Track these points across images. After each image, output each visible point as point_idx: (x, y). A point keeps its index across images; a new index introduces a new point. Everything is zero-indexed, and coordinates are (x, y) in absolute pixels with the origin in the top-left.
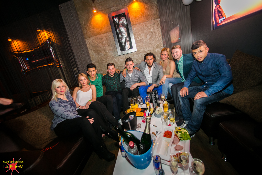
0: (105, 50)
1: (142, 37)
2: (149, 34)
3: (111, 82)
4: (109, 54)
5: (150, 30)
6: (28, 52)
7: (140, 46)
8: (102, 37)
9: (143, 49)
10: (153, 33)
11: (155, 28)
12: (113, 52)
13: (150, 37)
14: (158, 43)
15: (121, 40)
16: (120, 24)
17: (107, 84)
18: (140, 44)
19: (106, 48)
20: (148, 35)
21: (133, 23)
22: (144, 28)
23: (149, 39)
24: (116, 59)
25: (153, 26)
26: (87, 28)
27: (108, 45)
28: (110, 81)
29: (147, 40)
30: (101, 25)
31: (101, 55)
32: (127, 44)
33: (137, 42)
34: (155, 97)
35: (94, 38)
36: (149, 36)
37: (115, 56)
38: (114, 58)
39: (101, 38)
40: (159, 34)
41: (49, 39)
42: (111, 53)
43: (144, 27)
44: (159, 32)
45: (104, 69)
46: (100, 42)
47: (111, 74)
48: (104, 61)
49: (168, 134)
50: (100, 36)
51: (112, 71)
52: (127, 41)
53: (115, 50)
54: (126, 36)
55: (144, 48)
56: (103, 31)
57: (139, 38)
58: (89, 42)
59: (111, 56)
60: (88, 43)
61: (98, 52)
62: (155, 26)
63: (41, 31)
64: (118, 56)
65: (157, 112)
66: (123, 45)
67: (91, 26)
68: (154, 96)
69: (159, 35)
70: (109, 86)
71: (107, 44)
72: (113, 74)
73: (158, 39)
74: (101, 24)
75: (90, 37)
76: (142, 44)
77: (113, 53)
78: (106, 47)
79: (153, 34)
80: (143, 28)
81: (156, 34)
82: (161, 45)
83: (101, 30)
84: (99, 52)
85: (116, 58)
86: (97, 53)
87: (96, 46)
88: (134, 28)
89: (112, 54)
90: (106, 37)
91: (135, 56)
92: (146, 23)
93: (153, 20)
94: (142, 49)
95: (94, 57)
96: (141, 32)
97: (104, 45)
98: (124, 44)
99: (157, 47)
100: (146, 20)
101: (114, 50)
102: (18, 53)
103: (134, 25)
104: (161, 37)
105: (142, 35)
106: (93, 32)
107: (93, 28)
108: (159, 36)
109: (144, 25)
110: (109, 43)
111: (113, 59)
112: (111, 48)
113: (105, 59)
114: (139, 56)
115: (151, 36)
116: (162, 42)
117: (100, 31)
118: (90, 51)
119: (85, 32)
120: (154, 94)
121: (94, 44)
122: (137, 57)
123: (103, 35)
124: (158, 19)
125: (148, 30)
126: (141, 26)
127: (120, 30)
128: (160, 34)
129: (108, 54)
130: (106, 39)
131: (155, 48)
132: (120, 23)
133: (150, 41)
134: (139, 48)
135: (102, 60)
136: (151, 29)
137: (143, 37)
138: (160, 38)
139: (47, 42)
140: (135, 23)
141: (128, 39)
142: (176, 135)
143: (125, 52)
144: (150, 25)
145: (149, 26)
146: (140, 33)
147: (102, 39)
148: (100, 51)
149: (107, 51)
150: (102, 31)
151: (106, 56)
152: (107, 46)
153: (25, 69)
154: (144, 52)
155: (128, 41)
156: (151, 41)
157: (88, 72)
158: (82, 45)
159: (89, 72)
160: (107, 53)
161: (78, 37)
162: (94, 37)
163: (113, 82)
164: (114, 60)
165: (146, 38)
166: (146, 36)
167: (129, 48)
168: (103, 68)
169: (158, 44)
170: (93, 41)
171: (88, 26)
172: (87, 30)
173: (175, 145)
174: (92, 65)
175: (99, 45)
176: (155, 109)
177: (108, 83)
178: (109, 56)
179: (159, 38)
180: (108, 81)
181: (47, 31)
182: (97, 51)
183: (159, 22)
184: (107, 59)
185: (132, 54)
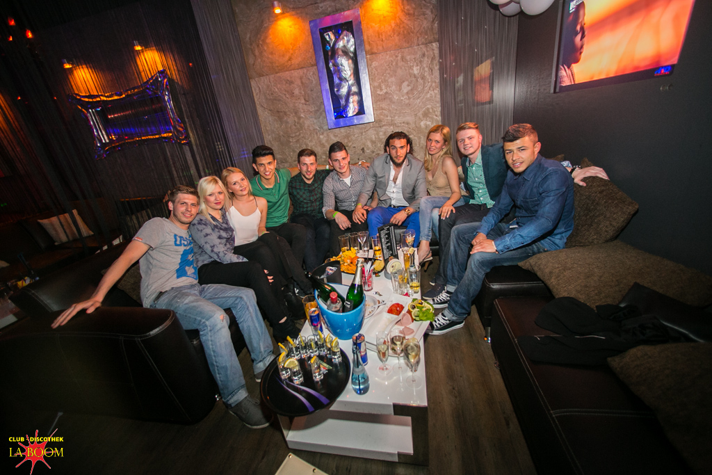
0: (296, 113)
1: (390, 87)
2: (407, 80)
3: (304, 196)
4: (307, 123)
5: (411, 71)
6: (110, 99)
7: (382, 109)
8: (291, 78)
9: (389, 118)
10: (419, 80)
11: (425, 66)
12: (316, 119)
13: (410, 88)
14: (429, 106)
15: (338, 91)
16: (338, 49)
17: (296, 199)
18: (384, 105)
19: (301, 106)
20: (405, 84)
21: (372, 49)
22: (397, 64)
23: (407, 93)
24: (321, 137)
25: (421, 62)
26: (257, 53)
27: (305, 99)
28: (304, 193)
29: (403, 96)
30: (291, 47)
31: (287, 122)
32: (351, 100)
33: (376, 99)
34: (387, 238)
35: (272, 79)
36: (408, 86)
37: (321, 128)
38: (317, 133)
39: (289, 79)
40: (432, 82)
41: (162, 73)
42: (311, 119)
43: (397, 60)
44: (433, 77)
45: (292, 158)
46: (286, 91)
47: (307, 176)
48: (292, 137)
49: (396, 309)
50: (286, 75)
51: (309, 170)
52: (353, 95)
53: (321, 114)
54: (350, 82)
55: (392, 116)
56: (295, 61)
57: (381, 90)
58: (259, 87)
59: (311, 128)
60: (255, 90)
61: (279, 115)
62: (426, 61)
63: (142, 50)
64: (326, 130)
65: (389, 269)
66: (343, 102)
67: (266, 48)
68: (387, 236)
69: (434, 84)
70: (300, 204)
71: (302, 98)
72: (311, 176)
73: (429, 96)
74: (291, 44)
75: (263, 76)
76: (389, 104)
77: (315, 121)
78: (300, 103)
79: (417, 81)
80: (394, 64)
81: (424, 83)
82: (435, 112)
83: (290, 59)
84: (281, 114)
85: (323, 134)
86: (276, 118)
87: (275, 100)
88: (373, 63)
89: (314, 124)
90: (301, 78)
91: (369, 132)
92: (403, 52)
93: (422, 44)
94: (387, 116)
95: (270, 127)
96: (389, 74)
97: (296, 100)
98: (344, 100)
99: (426, 115)
100: (404, 45)
101: (318, 113)
102: (87, 100)
103: (372, 54)
104: (437, 91)
105: (390, 80)
106: (272, 63)
107: (272, 53)
108: (432, 89)
109: (397, 57)
110: (308, 96)
111: (315, 136)
112: (313, 109)
113: (295, 133)
114: (378, 134)
115: (412, 85)
116: (438, 105)
117: (287, 62)
118: (260, 110)
119: (251, 61)
120: (387, 232)
121: (272, 94)
122: (373, 137)
123: (296, 74)
124: (434, 44)
125: (406, 70)
126: (391, 59)
127: (336, 65)
128: (435, 82)
129: (303, 122)
130: (300, 84)
131: (420, 118)
132: (337, 46)
133: (409, 98)
134: (381, 114)
135: (289, 137)
136: (415, 68)
137: (394, 87)
138: (436, 94)
139: (157, 78)
140: (375, 50)
141: (354, 89)
142: (409, 312)
143: (345, 121)
144: (413, 57)
145: (411, 60)
146: (386, 76)
147: (291, 82)
148: (285, 113)
149: (302, 115)
150: (293, 62)
151: (298, 126)
152: (303, 101)
153: (104, 141)
154: (391, 125)
155: (355, 94)
156: (411, 100)
157: (255, 167)
158: (241, 92)
159: (258, 166)
160: (302, 120)
161: (233, 74)
162: (273, 76)
163: (310, 196)
164: (319, 138)
165: (400, 89)
166: (400, 86)
167: (355, 113)
168: (290, 155)
169: (428, 109)
170: (268, 86)
171: (258, 46)
172: (255, 56)
173: (401, 328)
174: (264, 150)
175: (284, 97)
176: (386, 261)
177: (298, 196)
178: (306, 127)
179: (432, 92)
180: (298, 191)
181: (158, 50)
182: (278, 112)
183: (437, 52)
184: (300, 134)
185: (361, 129)
